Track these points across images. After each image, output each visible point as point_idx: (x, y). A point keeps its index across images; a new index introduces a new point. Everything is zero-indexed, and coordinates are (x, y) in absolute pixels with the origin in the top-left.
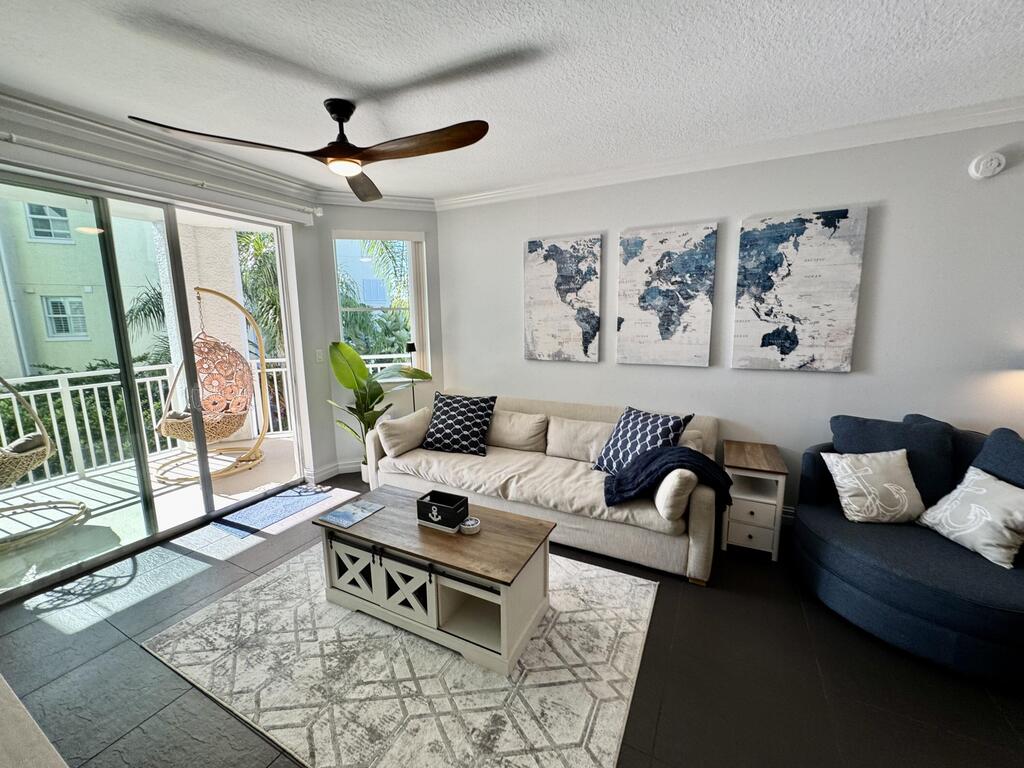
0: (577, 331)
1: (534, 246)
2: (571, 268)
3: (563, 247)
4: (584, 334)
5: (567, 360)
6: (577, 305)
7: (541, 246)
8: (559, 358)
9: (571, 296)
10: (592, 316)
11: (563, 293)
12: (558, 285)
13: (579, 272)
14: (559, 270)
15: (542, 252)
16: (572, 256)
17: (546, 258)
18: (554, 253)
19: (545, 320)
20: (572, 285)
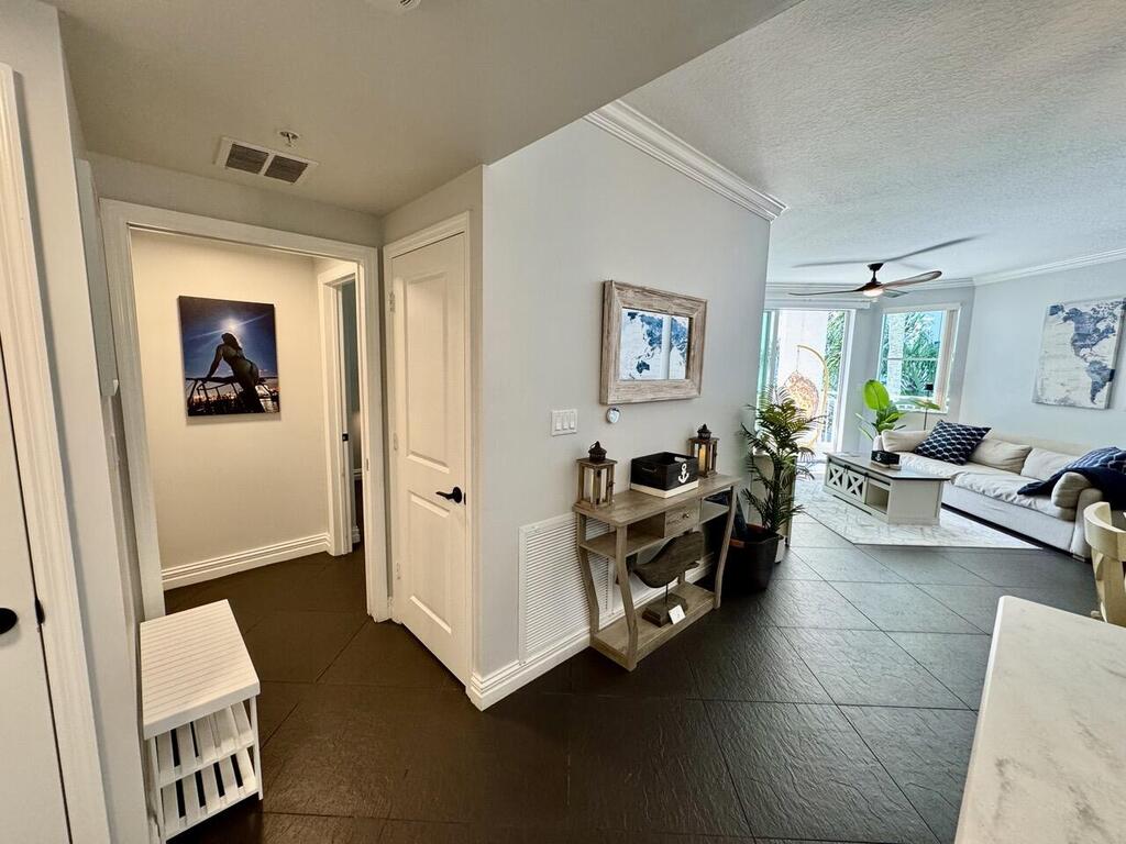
0: (1087, 381)
1: (1055, 310)
2: (1089, 327)
3: (1083, 309)
4: (1094, 383)
5: (1072, 406)
6: (1090, 359)
7: (1062, 309)
8: (1065, 403)
9: (1084, 351)
10: (1105, 368)
11: (1077, 349)
12: (1074, 342)
13: (1096, 330)
14: (1077, 329)
15: (1062, 315)
16: (1091, 317)
17: (1065, 319)
18: (1074, 315)
19: (1057, 371)
20: (1088, 342)
